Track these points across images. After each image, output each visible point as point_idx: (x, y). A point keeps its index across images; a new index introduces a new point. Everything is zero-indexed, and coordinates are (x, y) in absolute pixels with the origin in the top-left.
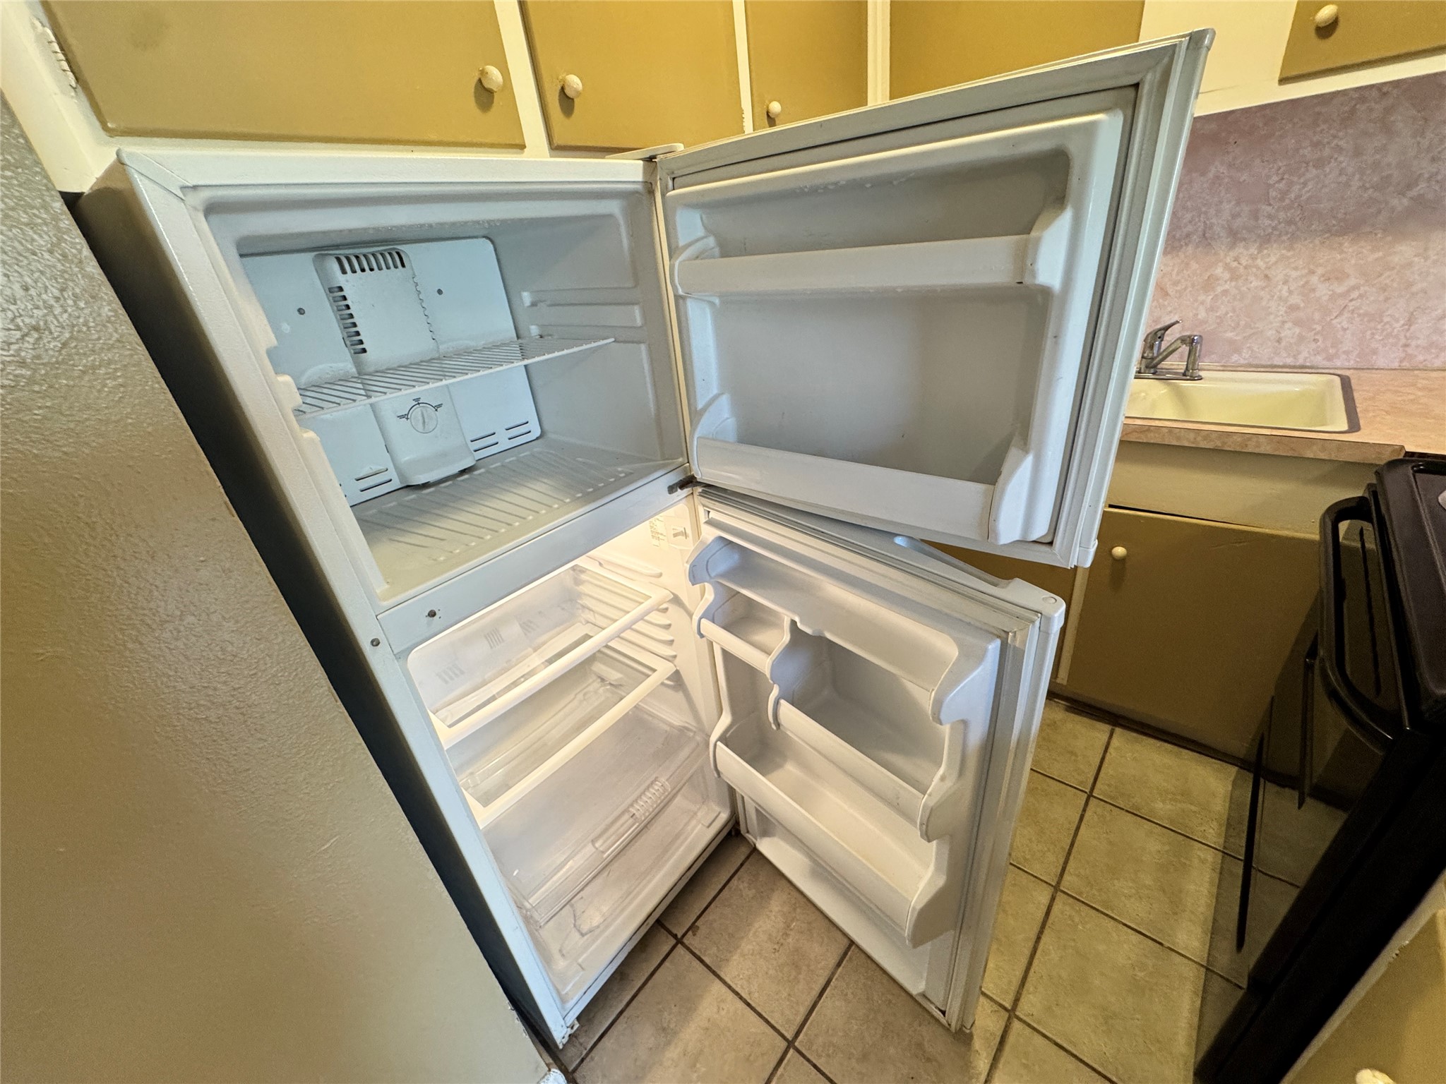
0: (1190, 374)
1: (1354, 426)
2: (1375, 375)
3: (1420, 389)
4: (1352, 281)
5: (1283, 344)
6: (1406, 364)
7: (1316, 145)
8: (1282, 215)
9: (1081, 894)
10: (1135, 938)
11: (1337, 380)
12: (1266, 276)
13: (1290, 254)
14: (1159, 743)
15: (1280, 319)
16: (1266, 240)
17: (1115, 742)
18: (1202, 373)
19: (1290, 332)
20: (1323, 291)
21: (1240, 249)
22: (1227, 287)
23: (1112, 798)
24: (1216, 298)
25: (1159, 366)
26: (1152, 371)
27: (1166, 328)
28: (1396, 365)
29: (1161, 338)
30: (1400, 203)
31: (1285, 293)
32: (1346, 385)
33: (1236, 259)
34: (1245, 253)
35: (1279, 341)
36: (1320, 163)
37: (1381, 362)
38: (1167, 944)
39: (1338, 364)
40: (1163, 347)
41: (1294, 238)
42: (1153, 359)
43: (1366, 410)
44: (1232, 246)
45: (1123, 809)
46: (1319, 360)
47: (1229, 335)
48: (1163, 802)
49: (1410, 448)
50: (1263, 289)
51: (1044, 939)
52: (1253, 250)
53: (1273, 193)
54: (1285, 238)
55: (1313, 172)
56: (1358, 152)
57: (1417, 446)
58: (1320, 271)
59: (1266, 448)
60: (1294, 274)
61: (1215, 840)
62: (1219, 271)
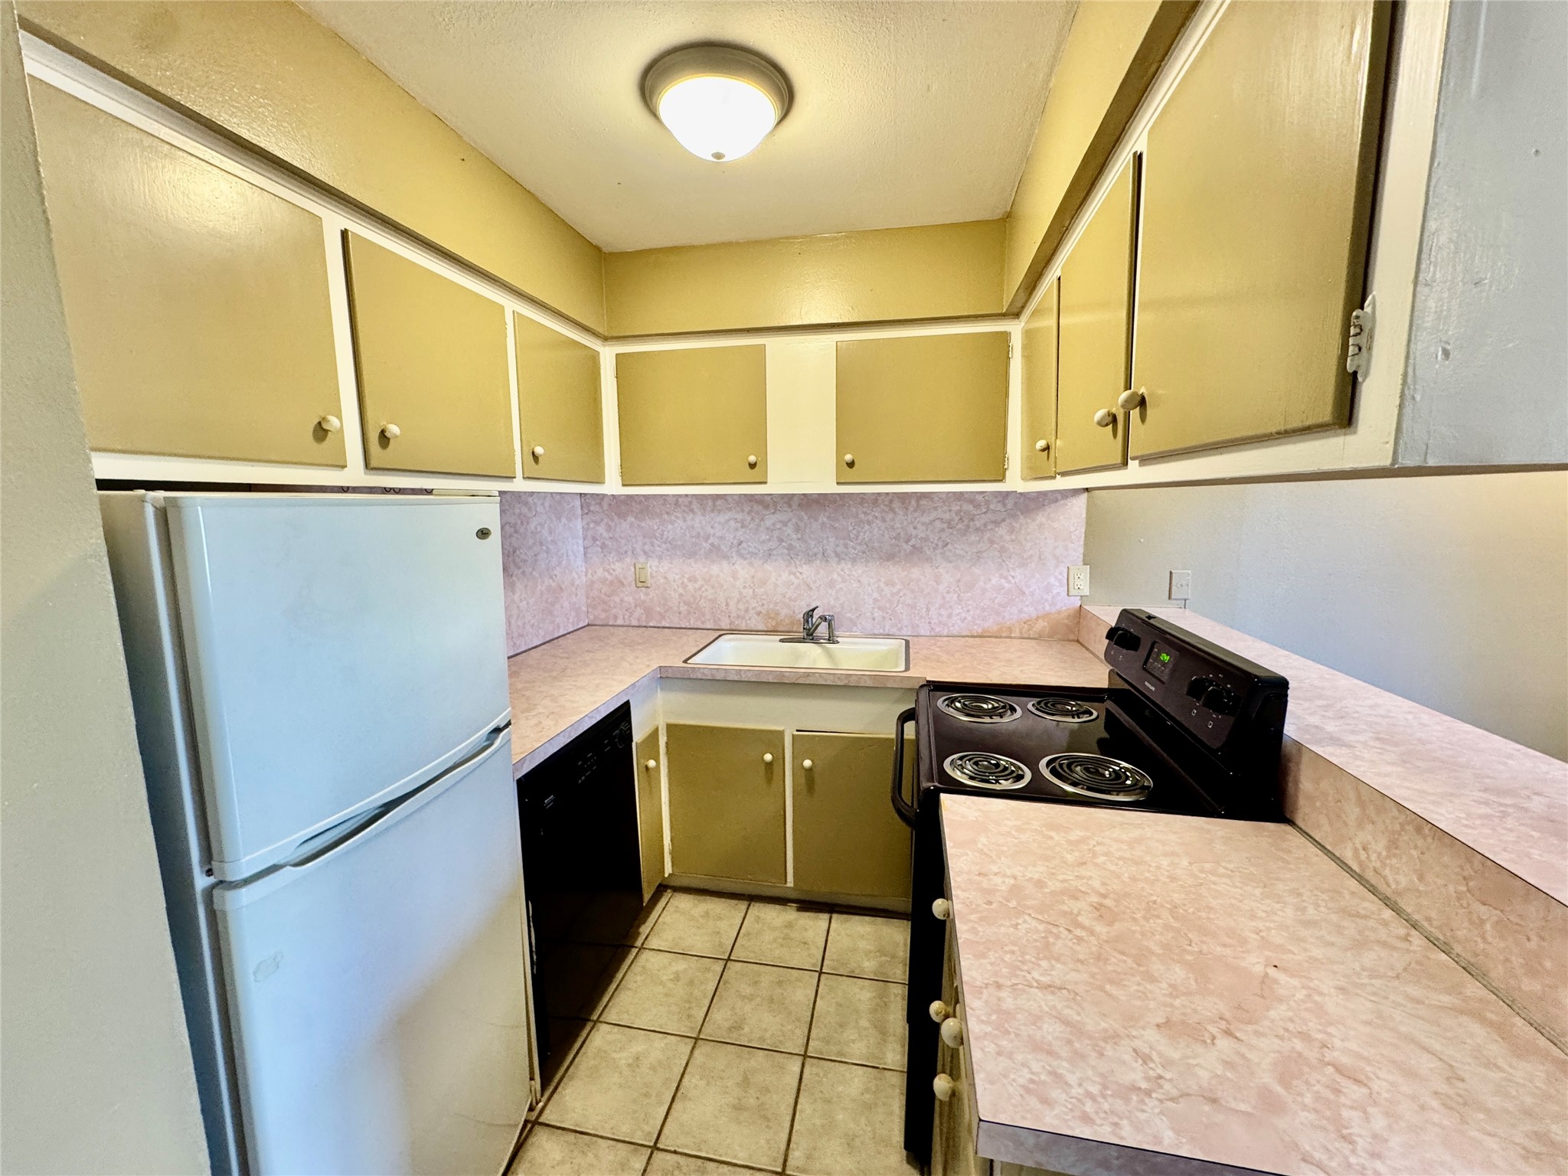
0: (831, 640)
1: (907, 668)
2: (921, 639)
3: (938, 647)
4: (899, 587)
5: (876, 621)
6: (933, 634)
7: (865, 513)
8: (858, 548)
9: (821, 1053)
10: (860, 1070)
11: (904, 641)
12: (859, 581)
13: (867, 569)
14: (861, 918)
15: (871, 606)
16: (854, 560)
17: (834, 925)
18: (838, 639)
19: (878, 614)
20: (887, 591)
22: (841, 586)
23: (834, 969)
24: (837, 592)
25: (814, 635)
26: (811, 638)
27: (813, 610)
28: (928, 634)
29: (812, 616)
30: (908, 548)
31: (870, 591)
32: (907, 643)
33: (842, 570)
34: (846, 566)
35: (874, 619)
36: (869, 523)
37: (922, 632)
38: (881, 1066)
39: (904, 633)
40: (814, 621)
41: (867, 561)
42: (810, 629)
43: (914, 659)
45: (843, 975)
46: (894, 631)
47: (849, 615)
48: (869, 960)
49: (929, 679)
50: (859, 588)
51: (801, 1100)
52: (850, 566)
53: (852, 536)
54: (862, 560)
55: (867, 527)
56: (884, 520)
57: (932, 677)
58: (883, 580)
59: (869, 683)
60: (872, 581)
61: (901, 977)
62: (835, 576)
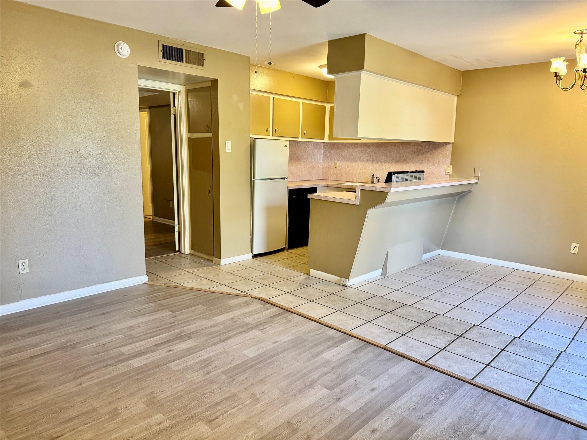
7: (392, 149)
12: (390, 169)
13: (392, 165)
16: (389, 163)
21: (386, 164)
22: (385, 170)
44: (385, 163)
53: (389, 155)
55: (393, 153)
